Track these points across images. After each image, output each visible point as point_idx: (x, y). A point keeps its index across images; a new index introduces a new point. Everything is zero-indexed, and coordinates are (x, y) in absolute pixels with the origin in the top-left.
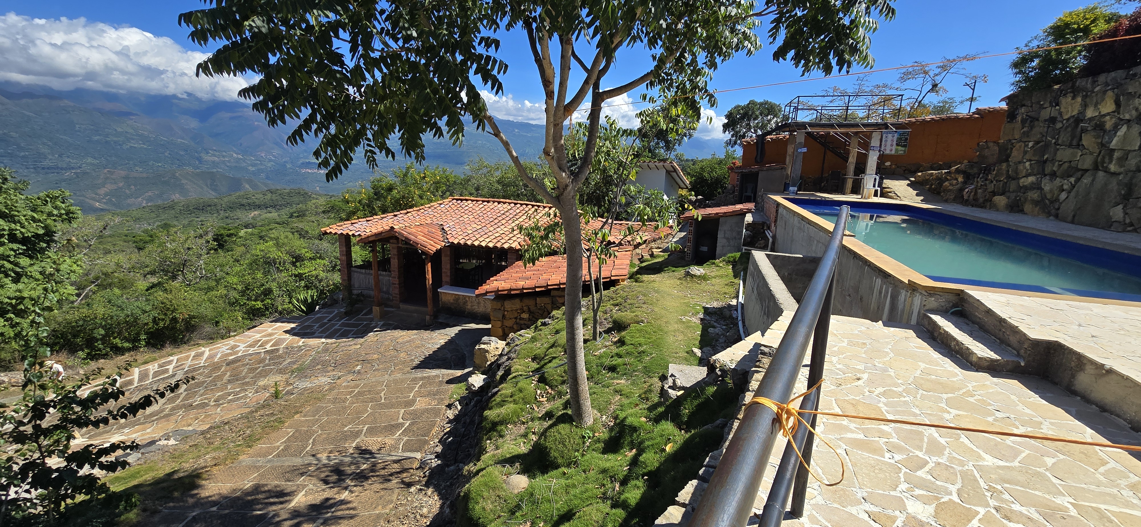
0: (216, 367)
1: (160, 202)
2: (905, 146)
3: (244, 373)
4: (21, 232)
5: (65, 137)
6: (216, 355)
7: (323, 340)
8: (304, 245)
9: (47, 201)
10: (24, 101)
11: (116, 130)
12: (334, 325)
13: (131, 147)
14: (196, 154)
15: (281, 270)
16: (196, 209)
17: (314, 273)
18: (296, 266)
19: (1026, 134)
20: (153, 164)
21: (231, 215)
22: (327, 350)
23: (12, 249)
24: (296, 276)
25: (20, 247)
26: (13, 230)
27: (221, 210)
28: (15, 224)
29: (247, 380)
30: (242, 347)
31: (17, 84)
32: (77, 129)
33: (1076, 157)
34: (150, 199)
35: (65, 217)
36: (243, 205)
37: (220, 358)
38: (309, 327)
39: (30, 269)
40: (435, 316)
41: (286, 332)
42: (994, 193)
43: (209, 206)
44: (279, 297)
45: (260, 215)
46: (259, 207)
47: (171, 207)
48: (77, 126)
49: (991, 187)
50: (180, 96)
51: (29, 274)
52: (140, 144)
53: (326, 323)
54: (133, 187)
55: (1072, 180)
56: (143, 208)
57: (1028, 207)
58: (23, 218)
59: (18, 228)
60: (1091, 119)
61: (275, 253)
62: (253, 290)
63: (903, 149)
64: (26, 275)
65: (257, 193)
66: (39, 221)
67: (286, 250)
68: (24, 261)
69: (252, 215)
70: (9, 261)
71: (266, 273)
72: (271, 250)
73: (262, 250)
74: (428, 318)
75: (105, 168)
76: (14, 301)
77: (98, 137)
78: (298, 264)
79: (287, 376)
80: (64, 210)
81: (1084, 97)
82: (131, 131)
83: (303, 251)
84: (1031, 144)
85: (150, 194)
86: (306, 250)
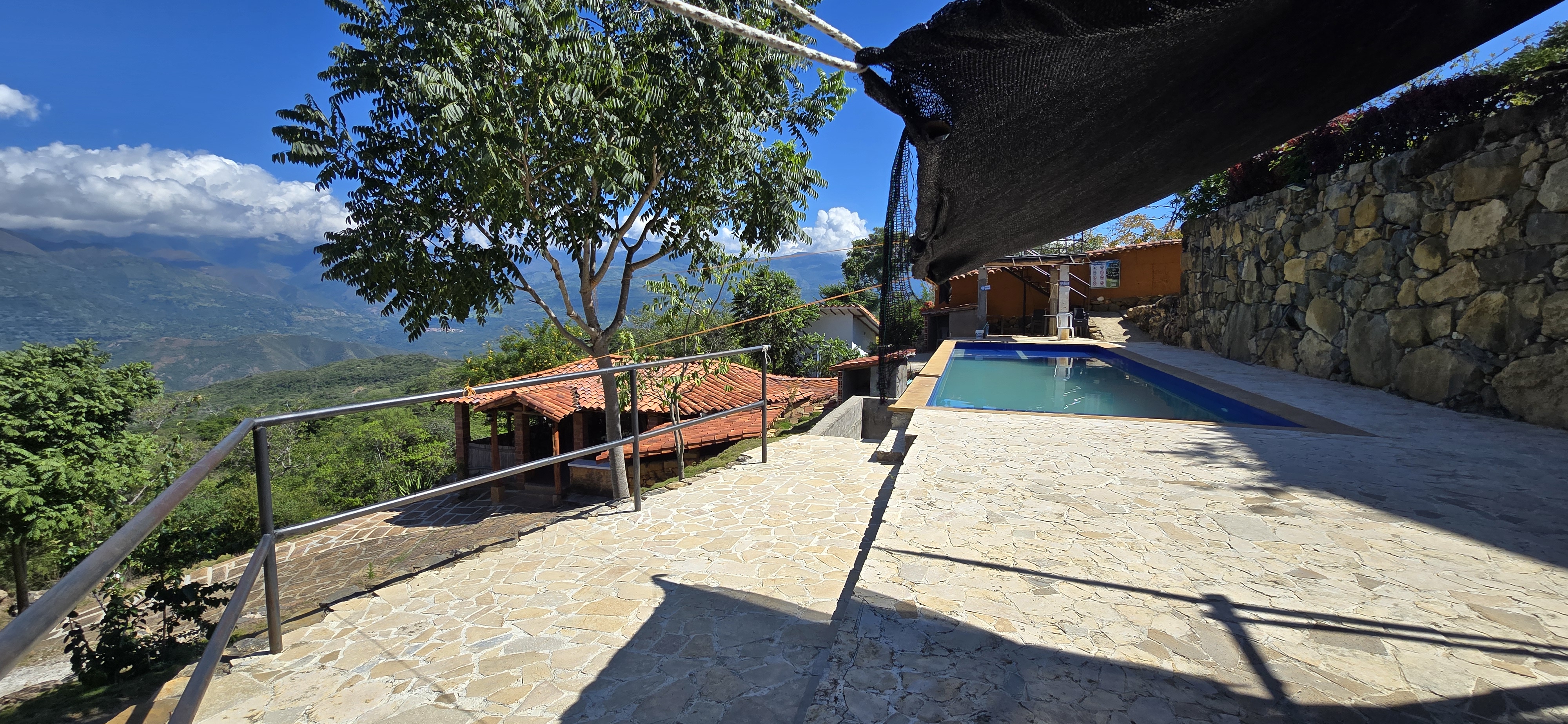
0: (304, 562)
1: (232, 379)
2: (1116, 278)
3: (335, 566)
4: (100, 410)
5: (114, 297)
6: (303, 549)
7: (431, 528)
8: (419, 424)
9: (127, 375)
10: (65, 252)
11: (181, 286)
12: (445, 511)
13: (199, 306)
14: (285, 313)
15: (389, 457)
16: (281, 386)
17: (429, 459)
18: (407, 451)
19: (1194, 264)
20: (227, 328)
21: (328, 393)
22: (433, 539)
23: (88, 429)
24: (407, 463)
25: (97, 425)
26: (91, 407)
27: (314, 386)
28: (94, 400)
29: (338, 573)
30: (334, 539)
31: (60, 231)
32: (130, 285)
33: (1224, 288)
34: (219, 376)
35: (146, 392)
36: (344, 379)
37: (308, 552)
38: (415, 514)
39: (104, 450)
40: (564, 495)
41: (387, 521)
42: (1183, 329)
43: (299, 381)
44: (383, 491)
45: (366, 391)
46: (365, 380)
47: (248, 385)
48: (131, 282)
49: (1179, 323)
50: (269, 238)
51: (103, 455)
52: (212, 302)
53: (436, 510)
54: (197, 360)
55: (1225, 312)
56: (210, 387)
57: (1204, 343)
58: (103, 394)
59: (98, 405)
60: (1229, 249)
61: (381, 435)
62: (352, 483)
63: (1115, 281)
64: (100, 458)
65: (363, 363)
66: (119, 397)
67: (395, 431)
68: (99, 441)
69: (356, 392)
70: (84, 442)
71: (368, 461)
72: (377, 431)
73: (365, 432)
74: (554, 497)
75: (162, 336)
76: (86, 486)
77: (157, 296)
78: (410, 448)
79: (385, 566)
80: (145, 383)
81: (1224, 227)
82: (202, 286)
83: (418, 431)
84: (1198, 275)
85: (220, 369)
86: (421, 430)
